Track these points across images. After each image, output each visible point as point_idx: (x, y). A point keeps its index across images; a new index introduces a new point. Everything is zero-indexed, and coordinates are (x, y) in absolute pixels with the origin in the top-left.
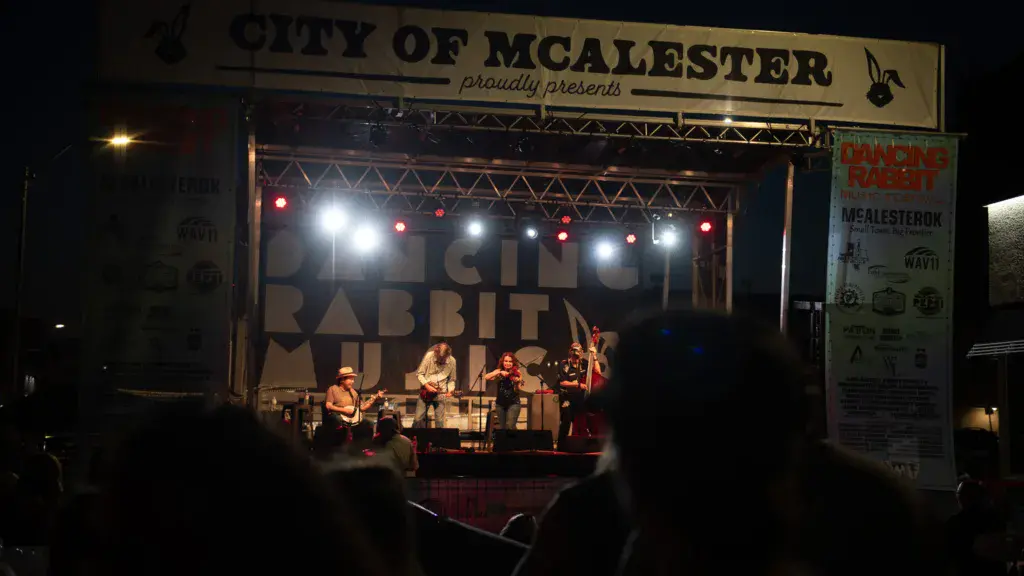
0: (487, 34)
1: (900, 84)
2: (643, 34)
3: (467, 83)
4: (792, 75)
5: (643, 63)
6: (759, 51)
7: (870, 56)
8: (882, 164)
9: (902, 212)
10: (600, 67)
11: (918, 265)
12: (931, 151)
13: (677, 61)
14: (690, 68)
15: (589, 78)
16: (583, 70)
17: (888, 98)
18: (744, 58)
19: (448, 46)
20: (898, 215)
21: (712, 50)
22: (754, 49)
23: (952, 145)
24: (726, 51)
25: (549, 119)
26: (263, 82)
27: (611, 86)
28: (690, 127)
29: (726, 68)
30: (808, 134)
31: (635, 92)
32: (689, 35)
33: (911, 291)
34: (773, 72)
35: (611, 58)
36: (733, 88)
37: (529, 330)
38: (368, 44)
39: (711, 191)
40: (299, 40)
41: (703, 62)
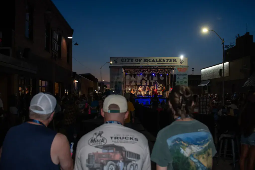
0: (144, 59)
2: (158, 58)
3: (142, 64)
4: (173, 61)
6: (170, 59)
9: (183, 74)
10: (154, 61)
11: (185, 79)
13: (161, 60)
15: (153, 62)
17: (182, 63)
18: (168, 60)
19: (140, 60)
21: (165, 59)
24: (166, 59)
25: (150, 66)
27: (155, 63)
28: (163, 66)
29: (166, 61)
30: (174, 67)
31: (158, 64)
33: (184, 81)
35: (155, 60)
36: (167, 63)
37: (153, 84)
38: (133, 61)
39: (168, 71)
40: (127, 61)
41: (164, 60)
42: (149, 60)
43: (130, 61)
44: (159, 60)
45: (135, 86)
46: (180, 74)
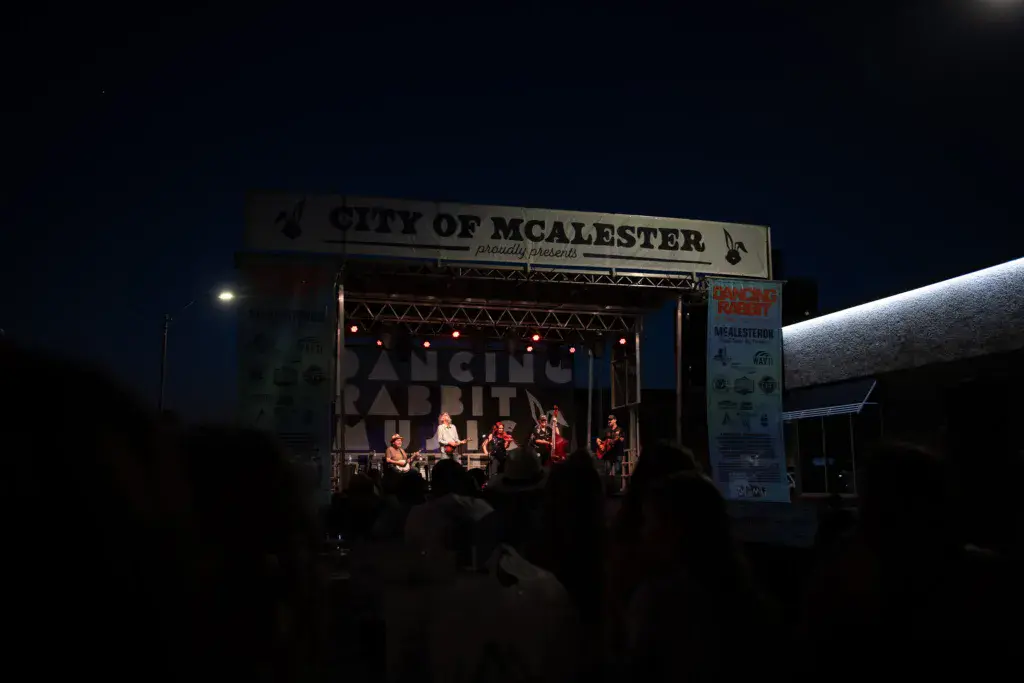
0: (493, 219)
1: (745, 251)
2: (590, 219)
3: (481, 250)
4: (681, 244)
5: (590, 236)
6: (661, 230)
8: (738, 300)
9: (750, 330)
10: (563, 239)
11: (761, 362)
12: (767, 291)
13: (611, 236)
14: (619, 240)
15: (556, 246)
16: (552, 241)
17: (738, 259)
18: (652, 235)
19: (468, 227)
20: (748, 331)
21: (632, 229)
22: (657, 228)
23: (777, 287)
24: (640, 230)
25: (532, 272)
26: (351, 250)
27: (570, 252)
28: (620, 277)
29: (641, 241)
30: (691, 281)
31: (586, 255)
33: (757, 377)
34: (669, 243)
35: (570, 233)
36: (645, 252)
37: (505, 410)
38: (418, 225)
39: (625, 318)
40: (374, 223)
41: (627, 237)
42: (531, 224)
43: (398, 224)
44: (594, 234)
45: (393, 423)
46: (732, 332)
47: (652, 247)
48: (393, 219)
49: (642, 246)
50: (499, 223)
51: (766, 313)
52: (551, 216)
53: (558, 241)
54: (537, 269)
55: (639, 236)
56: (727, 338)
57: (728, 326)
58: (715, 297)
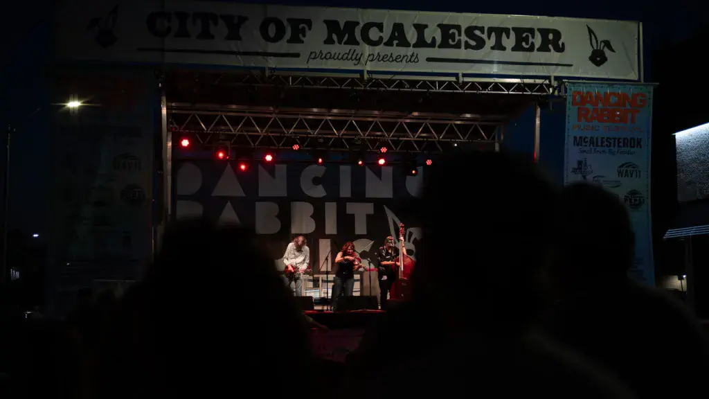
0: (325, 22)
1: (613, 51)
2: (433, 20)
3: (313, 56)
4: (538, 44)
5: (434, 39)
6: (514, 29)
7: (590, 31)
8: (600, 105)
9: (615, 139)
10: (404, 43)
11: (626, 175)
12: (635, 96)
13: (457, 38)
14: (466, 42)
15: (396, 50)
16: (392, 45)
17: (604, 60)
18: (504, 35)
19: (299, 30)
20: (612, 141)
21: (482, 29)
22: (511, 28)
23: (649, 91)
24: (491, 30)
25: (370, 80)
26: (170, 58)
27: (412, 56)
28: (468, 83)
29: (492, 42)
30: (549, 86)
31: (429, 60)
32: (465, 19)
33: (622, 193)
34: (524, 44)
35: (412, 35)
36: (497, 56)
38: (243, 31)
39: (483, 128)
41: (475, 38)
42: (369, 26)
43: (221, 29)
44: (438, 36)
46: (593, 142)
47: (504, 49)
48: (216, 24)
49: (493, 48)
50: (332, 26)
51: (633, 121)
52: (389, 17)
53: (397, 45)
54: (375, 76)
55: (489, 37)
56: (587, 149)
57: (589, 134)
58: (574, 103)
